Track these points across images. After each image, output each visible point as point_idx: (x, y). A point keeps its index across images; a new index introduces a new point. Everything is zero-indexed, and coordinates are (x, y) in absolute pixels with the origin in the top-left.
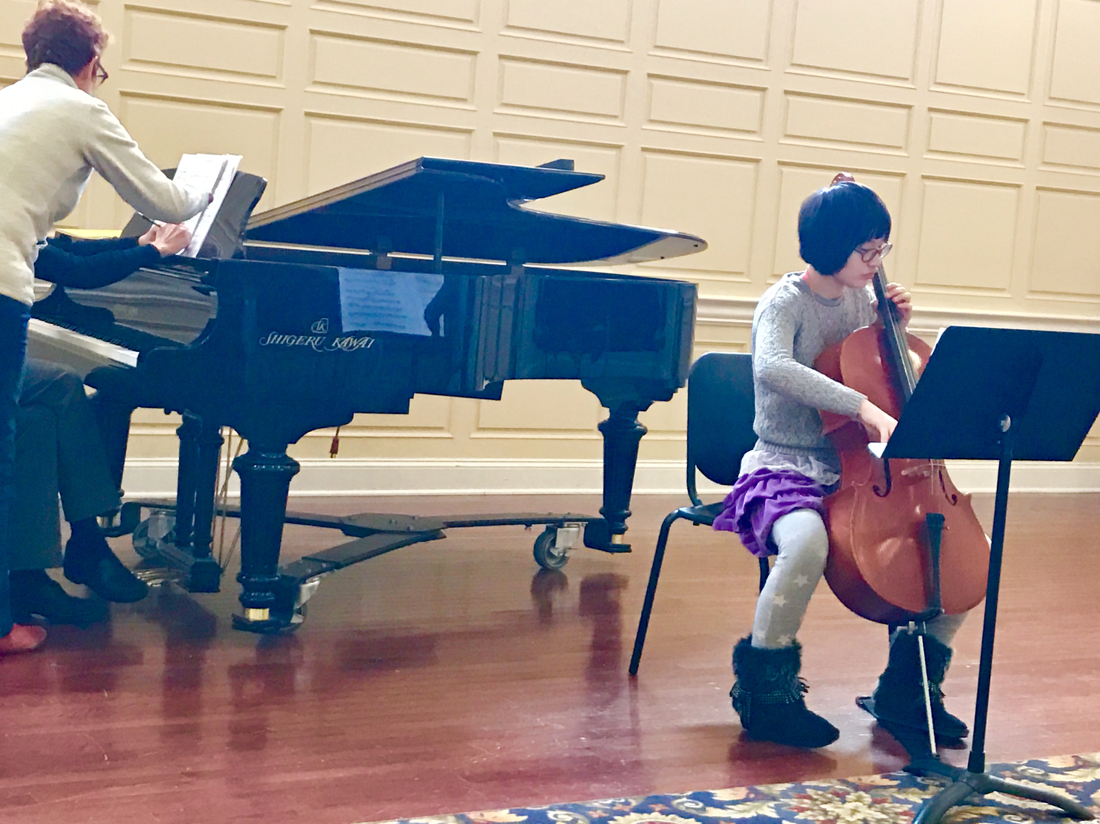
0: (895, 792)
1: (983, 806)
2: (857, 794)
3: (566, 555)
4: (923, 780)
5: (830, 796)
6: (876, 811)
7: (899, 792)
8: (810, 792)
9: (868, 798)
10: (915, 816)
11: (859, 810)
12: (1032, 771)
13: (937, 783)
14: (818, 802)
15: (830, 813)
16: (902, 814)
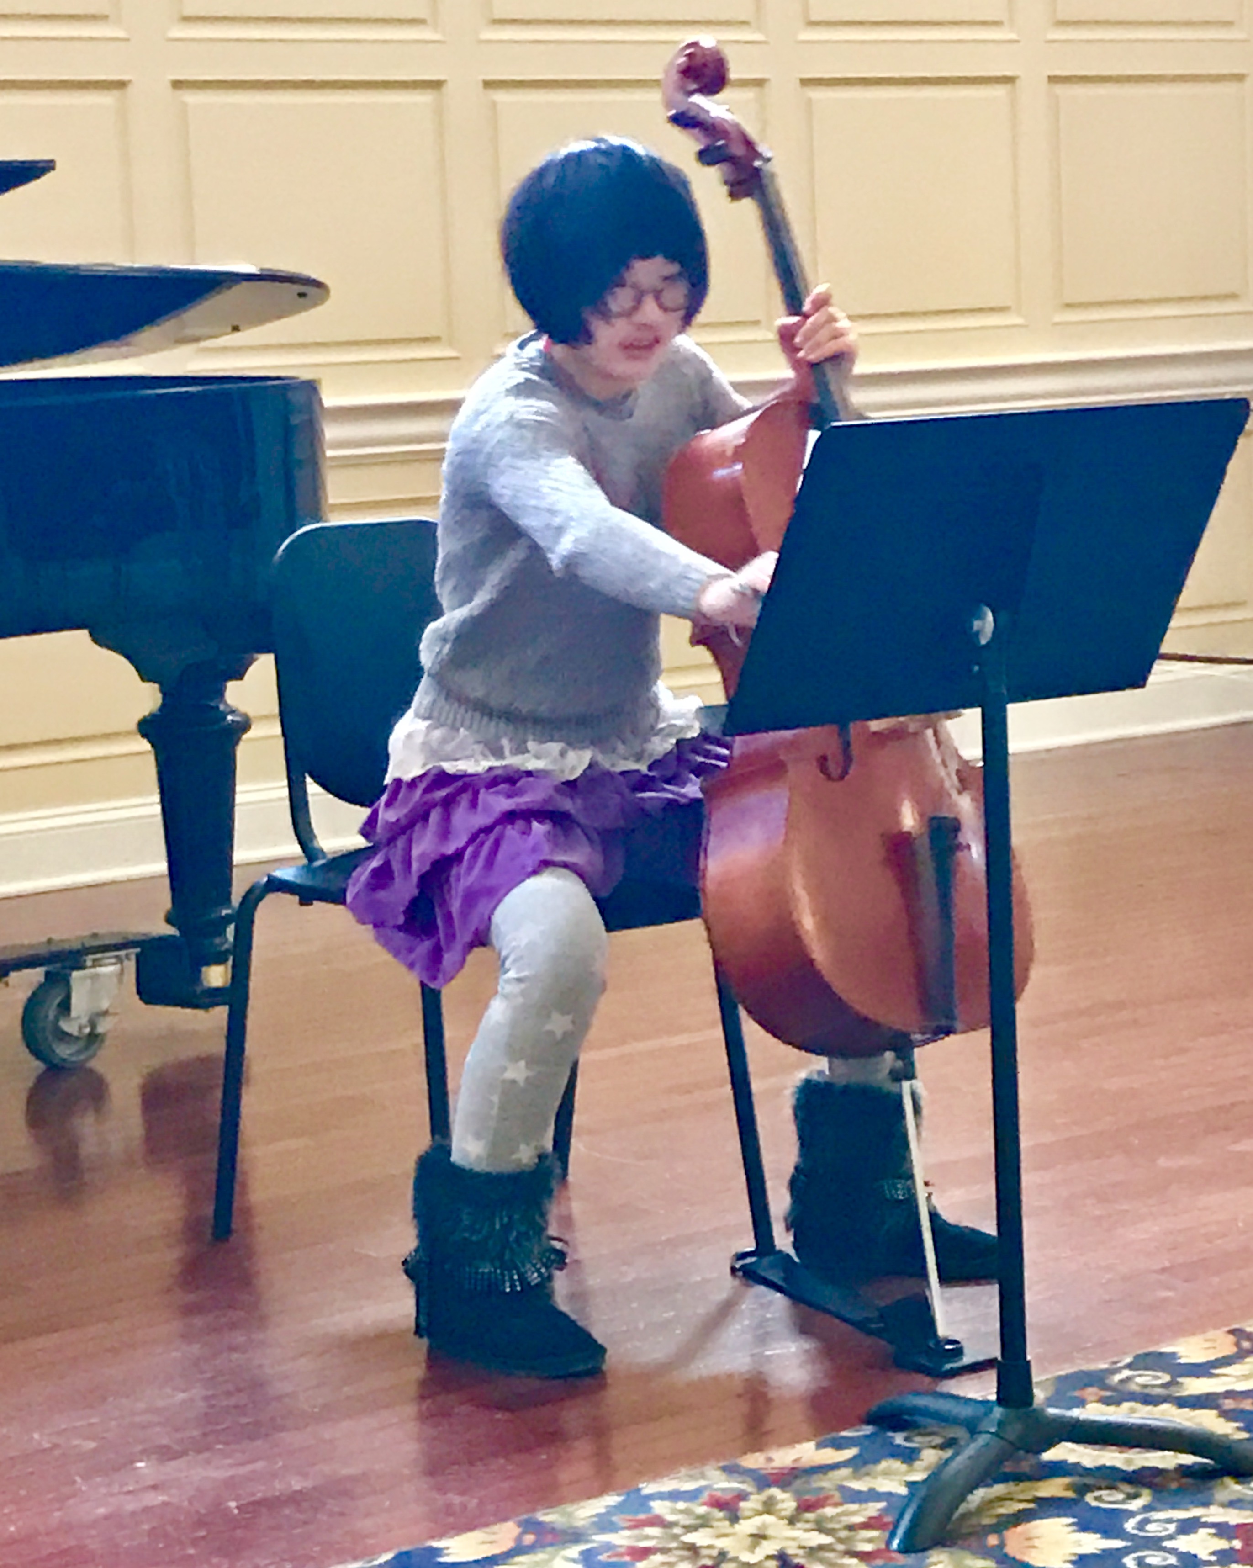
0: (846, 1478)
1: (1040, 1479)
2: (763, 1496)
3: (100, 1029)
4: (907, 1439)
5: (702, 1510)
6: (807, 1530)
7: (856, 1476)
8: (659, 1507)
9: (787, 1501)
10: (891, 1527)
11: (770, 1532)
12: (1145, 1379)
13: (938, 1440)
14: (677, 1530)
15: (704, 1552)
16: (866, 1526)
